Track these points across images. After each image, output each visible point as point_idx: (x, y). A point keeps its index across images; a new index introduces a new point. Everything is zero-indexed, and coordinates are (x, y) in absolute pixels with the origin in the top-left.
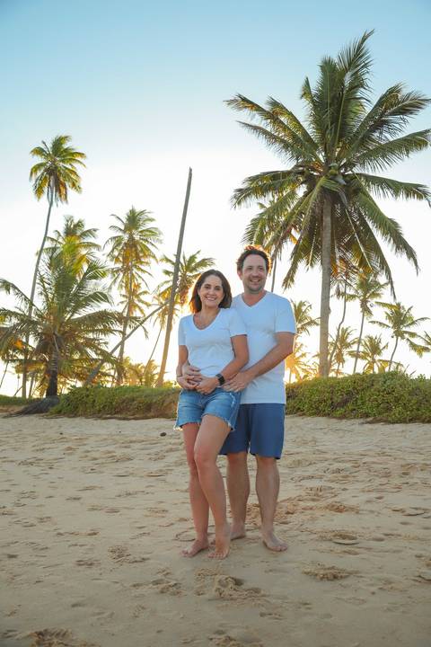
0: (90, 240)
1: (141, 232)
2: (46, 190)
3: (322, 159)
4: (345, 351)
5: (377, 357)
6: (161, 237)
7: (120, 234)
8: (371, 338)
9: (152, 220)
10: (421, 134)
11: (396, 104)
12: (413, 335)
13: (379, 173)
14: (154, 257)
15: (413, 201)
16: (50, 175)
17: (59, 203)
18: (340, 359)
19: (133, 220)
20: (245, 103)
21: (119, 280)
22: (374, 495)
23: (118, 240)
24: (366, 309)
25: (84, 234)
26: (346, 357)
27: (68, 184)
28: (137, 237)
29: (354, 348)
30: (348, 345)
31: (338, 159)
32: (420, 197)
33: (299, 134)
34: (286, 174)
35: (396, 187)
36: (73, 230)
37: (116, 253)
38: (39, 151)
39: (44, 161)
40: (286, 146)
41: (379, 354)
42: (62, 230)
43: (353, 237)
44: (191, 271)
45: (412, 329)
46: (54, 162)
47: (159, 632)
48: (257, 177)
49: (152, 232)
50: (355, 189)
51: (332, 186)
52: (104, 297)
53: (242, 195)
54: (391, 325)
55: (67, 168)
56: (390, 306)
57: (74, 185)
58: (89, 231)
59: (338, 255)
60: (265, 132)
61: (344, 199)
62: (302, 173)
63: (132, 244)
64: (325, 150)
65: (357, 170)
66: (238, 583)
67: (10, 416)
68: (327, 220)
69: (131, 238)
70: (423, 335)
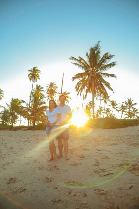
1: (53, 87)
2: (32, 79)
3: (91, 69)
4: (101, 112)
5: (109, 113)
6: (58, 88)
7: (49, 88)
8: (107, 109)
9: (56, 84)
10: (113, 63)
11: (107, 57)
12: (117, 107)
13: (104, 72)
14: (56, 93)
15: (112, 78)
16: (33, 76)
17: (35, 82)
18: (100, 114)
19: (51, 85)
20: (73, 58)
21: (49, 98)
22: (94, 146)
23: (48, 90)
24: (105, 103)
25: (41, 88)
26: (102, 113)
27: (37, 77)
28: (52, 89)
29: (103, 111)
30: (102, 110)
31: (95, 69)
32: (114, 77)
33: (86, 64)
34: (83, 73)
35: (108, 75)
36: (38, 88)
37: (48, 92)
38: (30, 70)
39: (31, 73)
40: (83, 67)
41: (109, 112)
42: (35, 88)
43: (99, 87)
45: (116, 106)
46: (33, 73)
47: (35, 177)
48: (77, 74)
49: (56, 87)
50: (99, 76)
51: (93, 76)
52: (44, 103)
53: (74, 79)
54: (111, 105)
55: (36, 74)
56: (111, 101)
58: (42, 88)
59: (96, 91)
60: (78, 65)
61: (97, 79)
62: (87, 73)
64: (92, 67)
65: (99, 72)
66: (55, 167)
67: (25, 130)
68: (93, 83)
69: (51, 89)
70: (119, 107)
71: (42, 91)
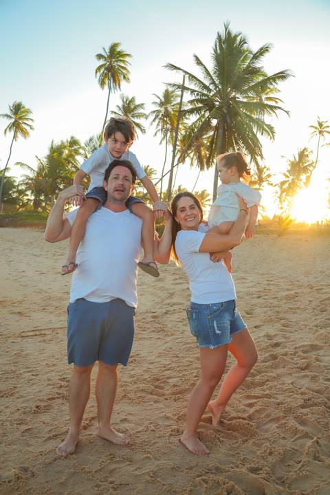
0: (141, 111)
1: (173, 106)
2: (107, 81)
7: (158, 108)
10: (282, 73)
16: (109, 71)
17: (115, 90)
19: (168, 97)
23: (159, 111)
25: (136, 107)
28: (170, 109)
36: (129, 107)
37: (157, 121)
38: (100, 56)
39: (104, 62)
42: (121, 104)
46: (110, 62)
55: (119, 66)
57: (124, 77)
58: (139, 105)
63: (167, 114)
69: (166, 109)
71: (140, 116)
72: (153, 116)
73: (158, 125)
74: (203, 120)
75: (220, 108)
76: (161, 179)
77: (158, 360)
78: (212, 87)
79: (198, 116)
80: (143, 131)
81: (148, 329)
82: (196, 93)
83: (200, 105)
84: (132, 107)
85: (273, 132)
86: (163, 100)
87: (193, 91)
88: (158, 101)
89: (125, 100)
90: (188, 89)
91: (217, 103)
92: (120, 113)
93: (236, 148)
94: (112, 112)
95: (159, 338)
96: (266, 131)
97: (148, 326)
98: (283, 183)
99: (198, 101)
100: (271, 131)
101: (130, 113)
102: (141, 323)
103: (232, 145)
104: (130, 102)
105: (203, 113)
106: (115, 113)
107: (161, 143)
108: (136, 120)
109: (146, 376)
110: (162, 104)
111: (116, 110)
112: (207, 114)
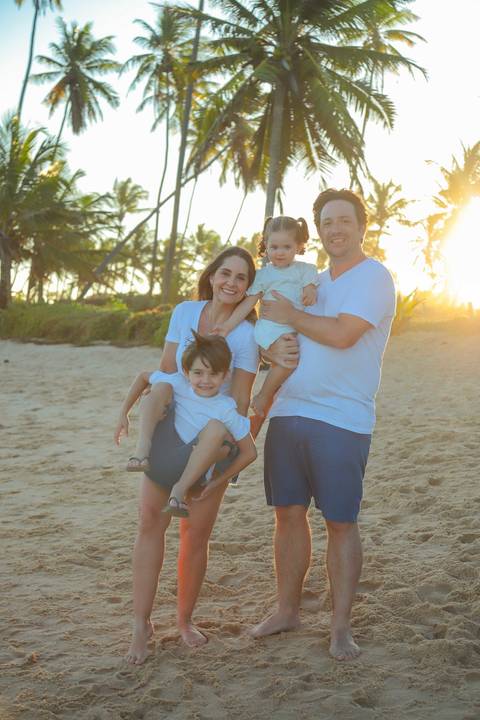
0: (107, 56)
1: (182, 45)
17: (48, 9)
19: (169, 25)
23: (150, 58)
25: (95, 47)
44: (250, 113)
58: (100, 42)
71: (105, 66)
72: (134, 69)
73: (148, 88)
74: (239, 85)
75: (277, 60)
76: (156, 211)
77: (100, 528)
78: (258, 13)
79: (228, 77)
80: (113, 100)
81: (93, 490)
82: (223, 27)
83: (234, 52)
84: (88, 46)
85: (390, 112)
86: (159, 31)
87: (217, 23)
88: (147, 35)
89: (69, 29)
90: (207, 17)
91: (271, 49)
92: (59, 59)
93: (313, 146)
94: (42, 58)
95: (108, 502)
96: (375, 109)
97: (93, 486)
98: (432, 220)
99: (229, 42)
100: (384, 109)
101: (83, 60)
102: (81, 484)
103: (304, 139)
104: (82, 34)
105: (239, 69)
106: (49, 60)
107: (154, 127)
108: (97, 77)
109: (78, 547)
110: (155, 41)
111: (50, 53)
112: (249, 72)
